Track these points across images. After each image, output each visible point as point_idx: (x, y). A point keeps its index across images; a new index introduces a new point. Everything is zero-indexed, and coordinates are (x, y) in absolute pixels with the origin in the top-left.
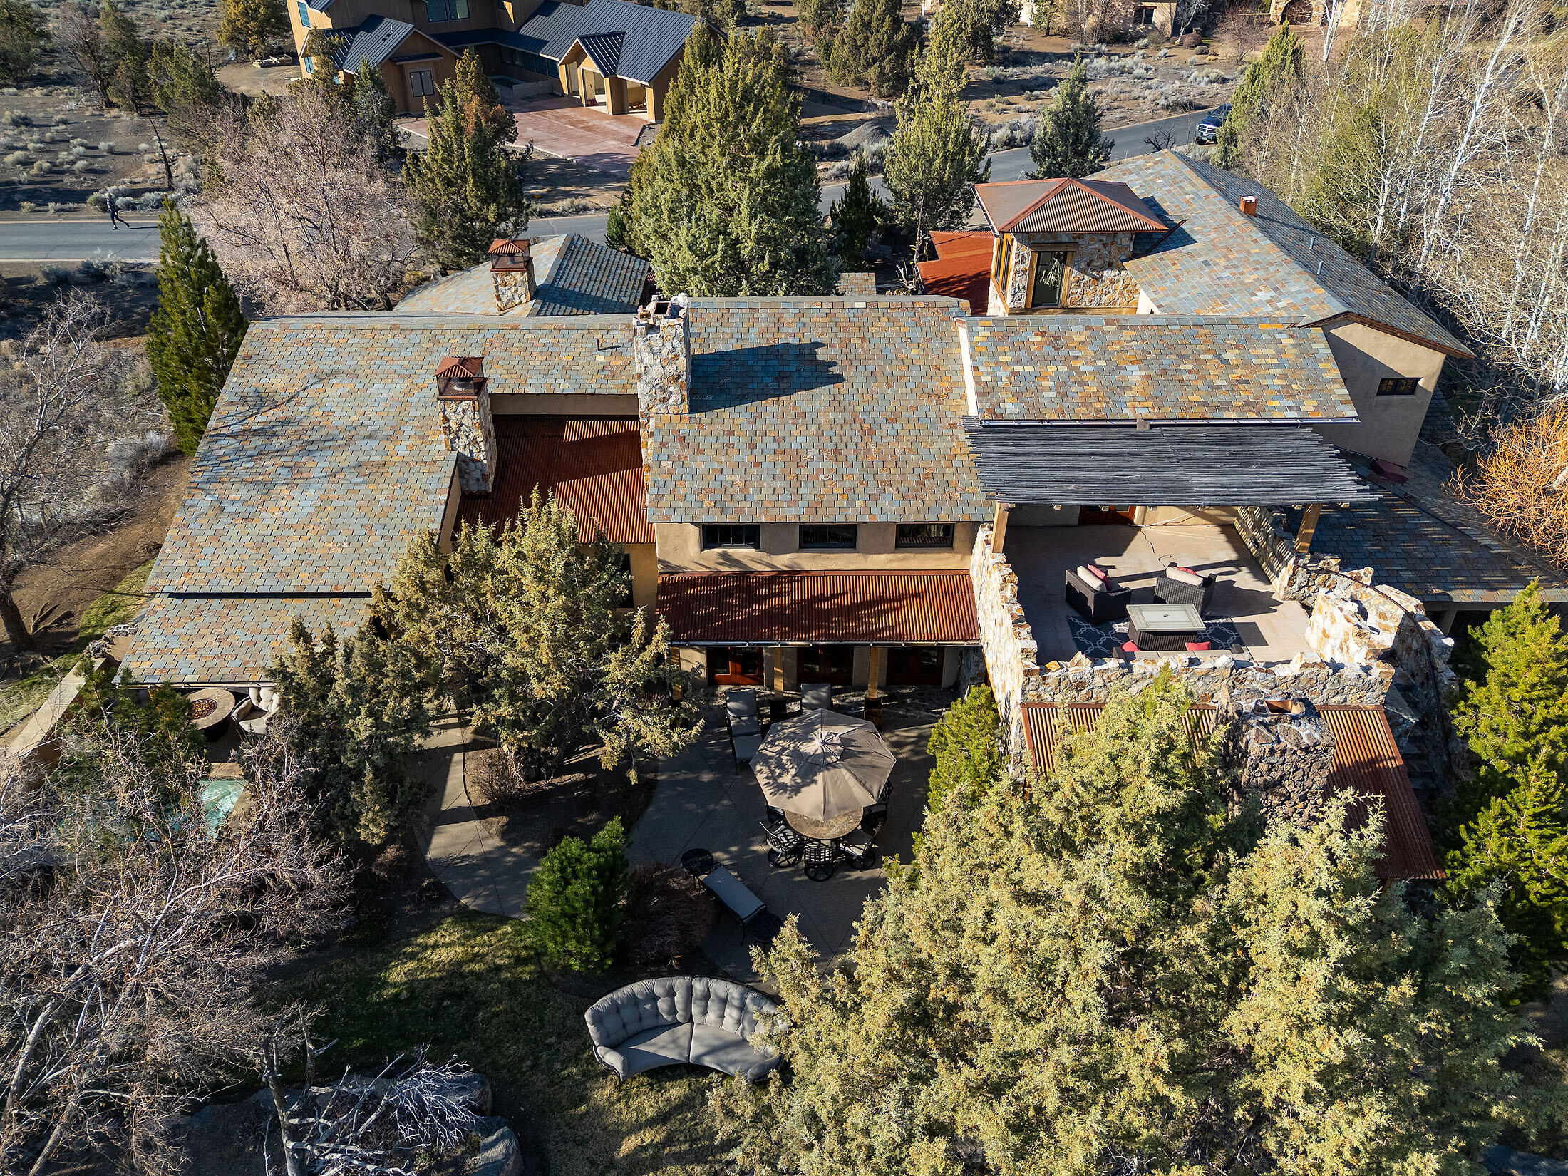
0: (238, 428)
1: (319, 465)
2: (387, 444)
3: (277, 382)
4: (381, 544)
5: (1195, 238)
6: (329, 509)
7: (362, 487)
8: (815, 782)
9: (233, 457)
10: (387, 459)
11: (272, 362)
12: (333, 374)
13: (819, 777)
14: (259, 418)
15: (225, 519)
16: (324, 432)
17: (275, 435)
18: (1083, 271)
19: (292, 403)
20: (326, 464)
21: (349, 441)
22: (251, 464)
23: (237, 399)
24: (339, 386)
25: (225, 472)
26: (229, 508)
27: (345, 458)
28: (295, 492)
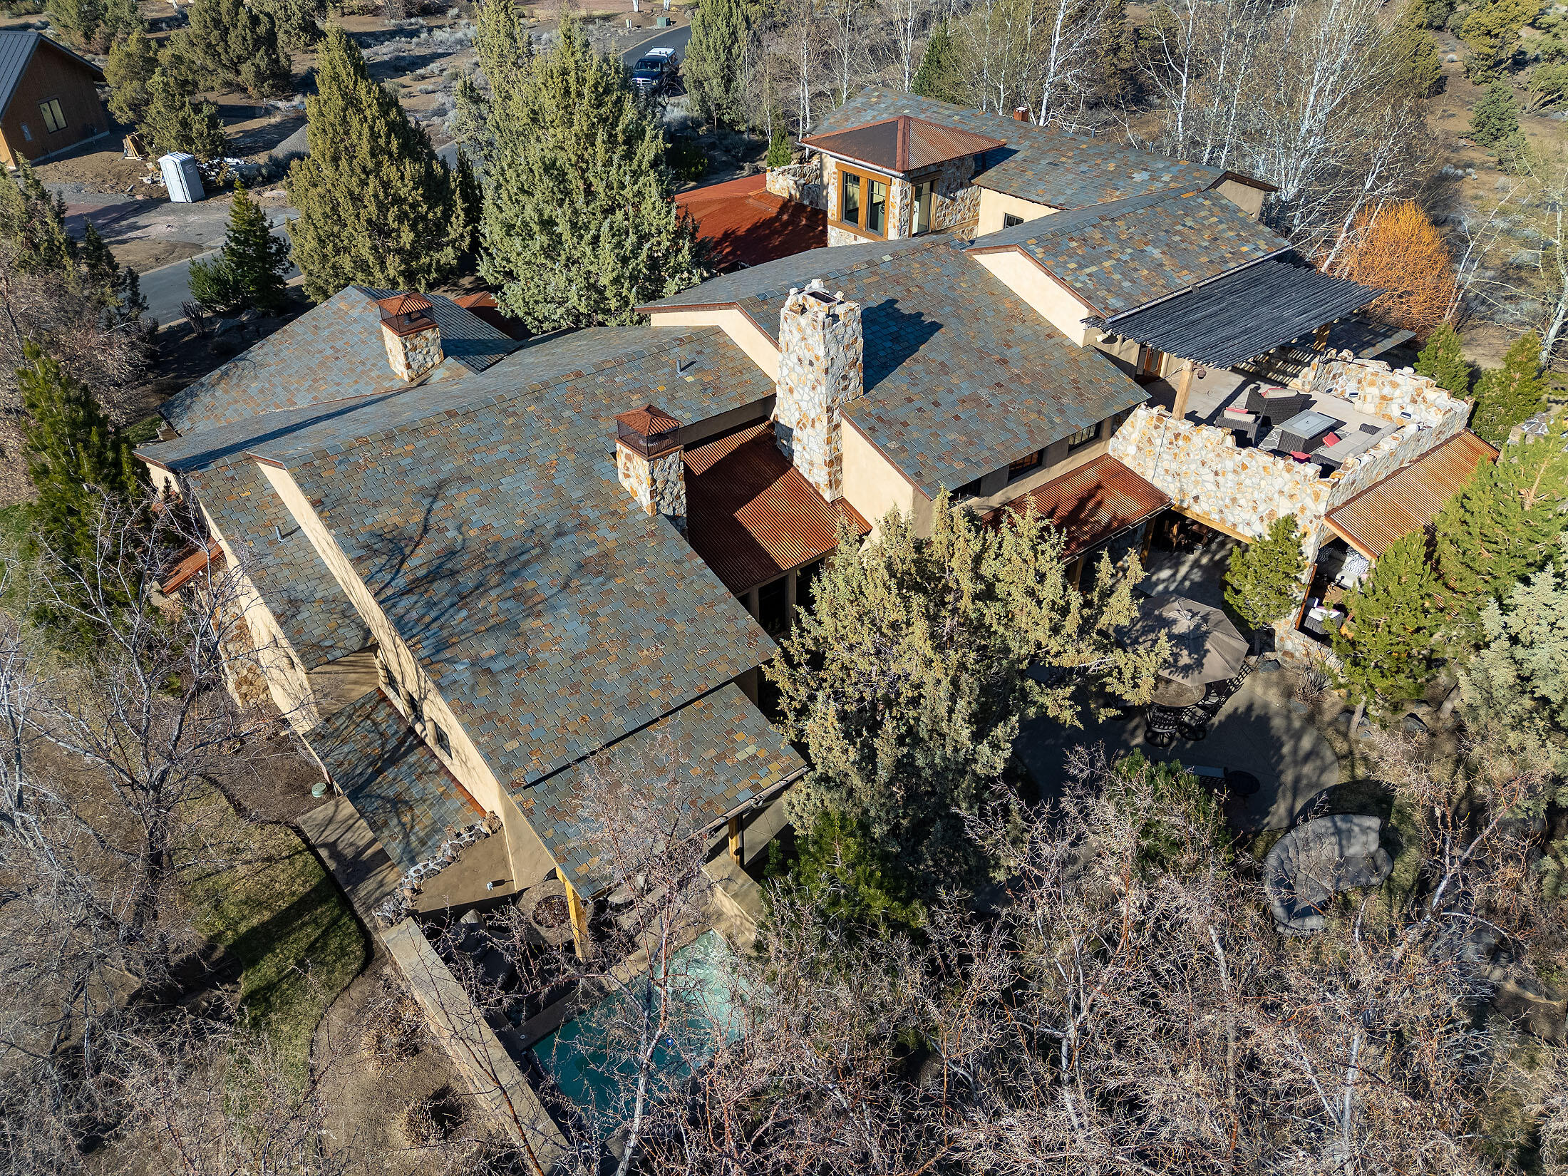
0: (401, 582)
1: (541, 580)
2: (582, 534)
3: (387, 517)
4: (691, 630)
5: (1013, 147)
6: (602, 620)
7: (610, 585)
8: (1208, 651)
9: (433, 614)
10: (602, 548)
11: (352, 499)
12: (441, 485)
13: (1208, 646)
14: (412, 562)
15: (506, 679)
16: (504, 548)
17: (453, 573)
18: (945, 196)
19: (432, 533)
20: (546, 579)
21: (545, 549)
22: (464, 613)
23: (362, 552)
24: (463, 499)
25: (445, 633)
26: (496, 666)
27: (559, 565)
28: (547, 619)
